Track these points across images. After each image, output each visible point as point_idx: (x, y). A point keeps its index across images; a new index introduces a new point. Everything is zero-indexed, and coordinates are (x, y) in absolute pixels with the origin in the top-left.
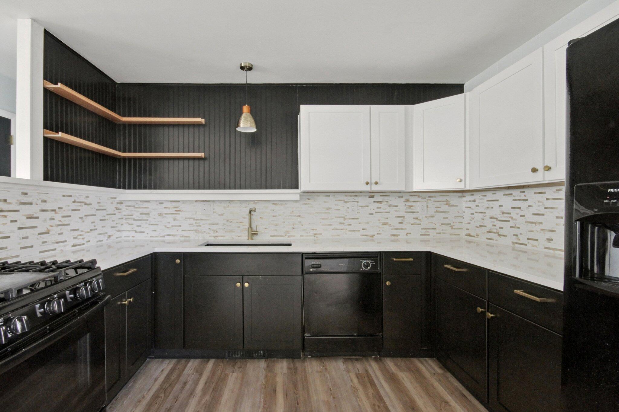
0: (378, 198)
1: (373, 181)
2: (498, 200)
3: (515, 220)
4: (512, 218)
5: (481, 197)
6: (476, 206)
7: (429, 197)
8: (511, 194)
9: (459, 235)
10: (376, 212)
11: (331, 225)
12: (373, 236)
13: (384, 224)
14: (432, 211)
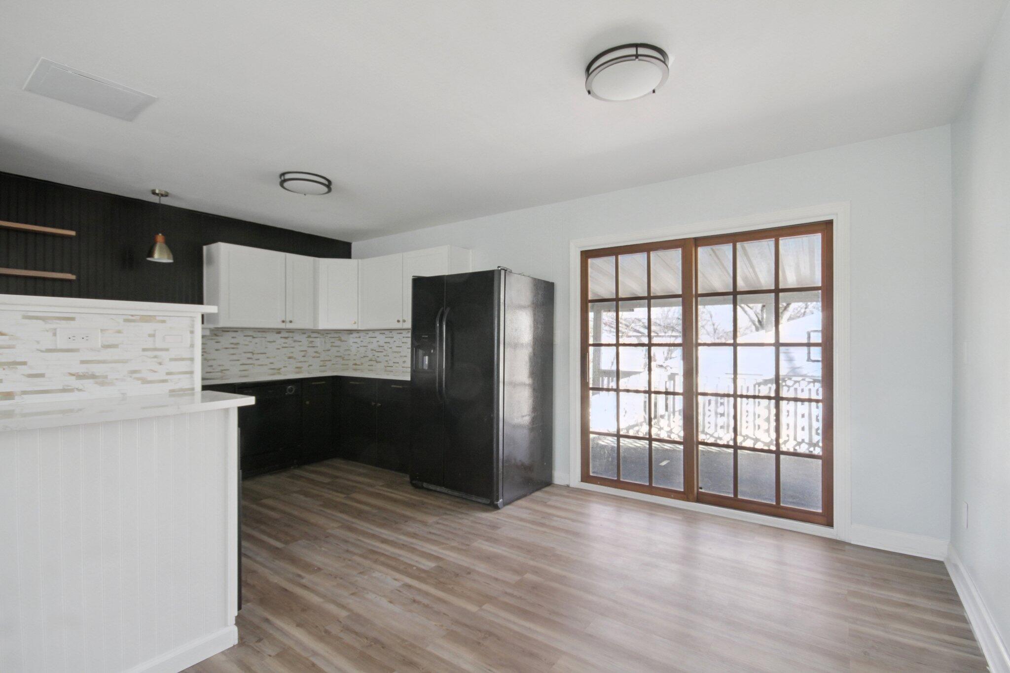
0: (284, 334)
1: (288, 320)
2: (376, 337)
3: (387, 351)
4: (384, 349)
5: (365, 334)
6: (362, 341)
7: (327, 334)
8: (384, 333)
9: (348, 365)
10: (283, 347)
11: (238, 360)
12: (279, 369)
13: (290, 358)
14: (328, 346)
